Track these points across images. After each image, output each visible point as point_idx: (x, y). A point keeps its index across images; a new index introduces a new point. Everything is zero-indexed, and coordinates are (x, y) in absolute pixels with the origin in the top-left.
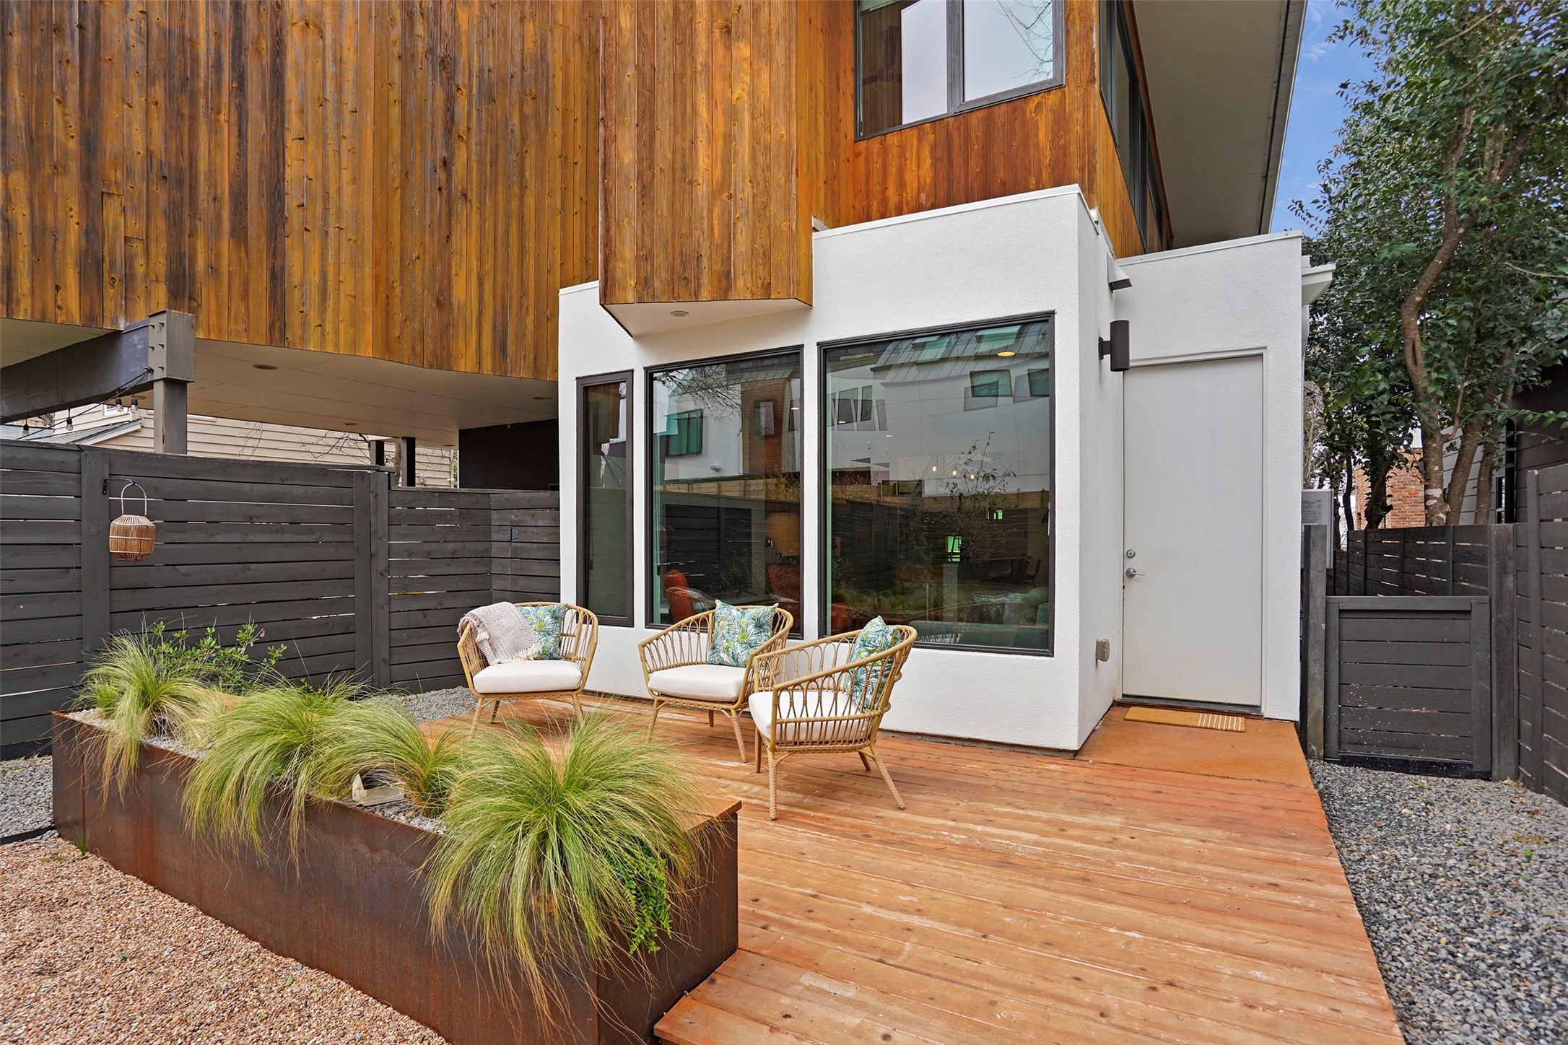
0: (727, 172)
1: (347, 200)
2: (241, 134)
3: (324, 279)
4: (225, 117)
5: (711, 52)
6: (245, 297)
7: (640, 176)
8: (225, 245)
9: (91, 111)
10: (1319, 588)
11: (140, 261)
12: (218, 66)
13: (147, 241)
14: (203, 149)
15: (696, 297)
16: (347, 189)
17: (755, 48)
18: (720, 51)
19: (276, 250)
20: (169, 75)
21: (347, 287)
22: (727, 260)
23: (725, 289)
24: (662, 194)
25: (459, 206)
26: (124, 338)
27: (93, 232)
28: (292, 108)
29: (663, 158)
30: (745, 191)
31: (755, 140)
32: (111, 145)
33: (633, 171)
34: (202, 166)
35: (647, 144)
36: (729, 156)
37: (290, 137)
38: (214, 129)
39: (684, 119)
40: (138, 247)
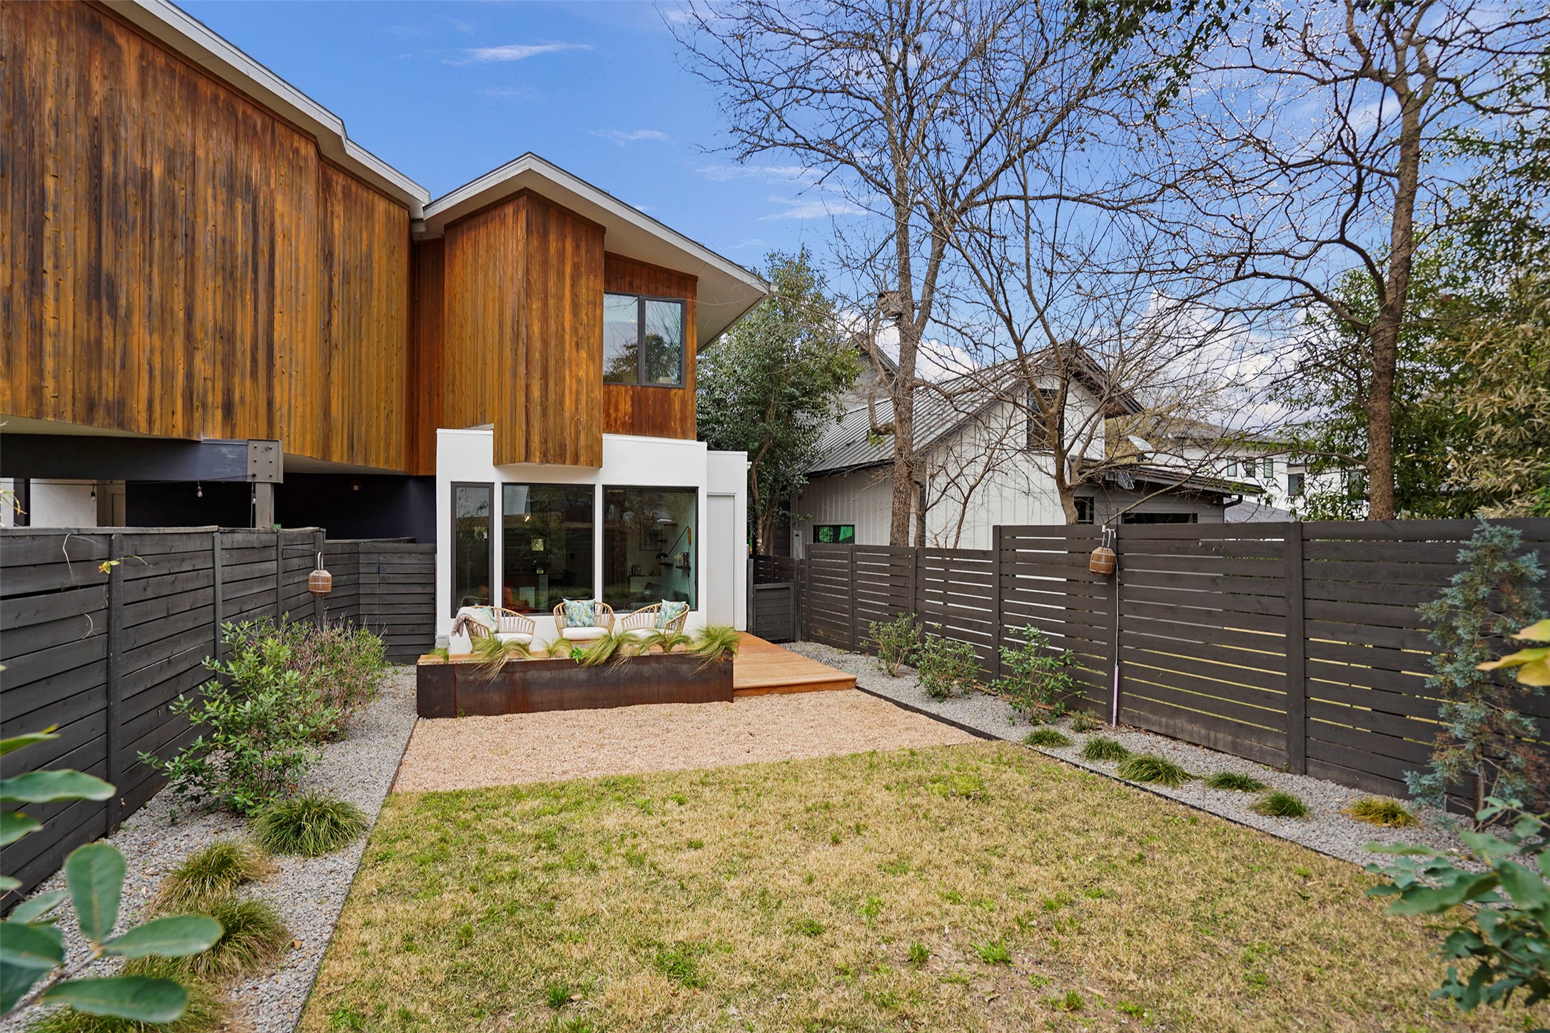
0: (577, 408)
1: (300, 353)
2: (256, 309)
3: (290, 406)
4: (248, 297)
5: (570, 352)
6: (256, 419)
7: (542, 404)
8: (248, 383)
9: (190, 292)
10: (751, 582)
11: (210, 394)
12: (246, 263)
13: (213, 381)
14: (239, 318)
15: (564, 462)
16: (301, 345)
17: (588, 354)
18: (574, 352)
19: (270, 388)
20: (224, 269)
21: (300, 410)
22: (576, 448)
23: (576, 461)
24: (551, 414)
25: (334, 352)
26: (202, 447)
27: (189, 376)
28: (278, 291)
29: (552, 397)
30: (584, 418)
31: (588, 396)
32: (198, 314)
33: (538, 400)
34: (238, 330)
35: (545, 388)
36: (577, 401)
37: (276, 310)
38: (243, 306)
39: (560, 381)
40: (209, 384)
